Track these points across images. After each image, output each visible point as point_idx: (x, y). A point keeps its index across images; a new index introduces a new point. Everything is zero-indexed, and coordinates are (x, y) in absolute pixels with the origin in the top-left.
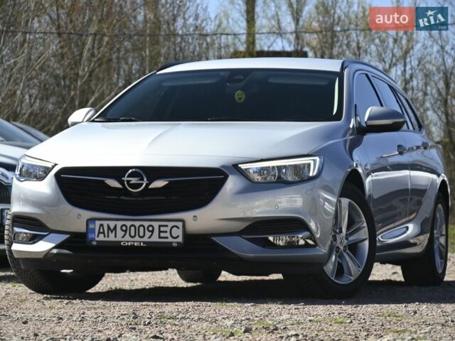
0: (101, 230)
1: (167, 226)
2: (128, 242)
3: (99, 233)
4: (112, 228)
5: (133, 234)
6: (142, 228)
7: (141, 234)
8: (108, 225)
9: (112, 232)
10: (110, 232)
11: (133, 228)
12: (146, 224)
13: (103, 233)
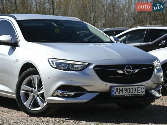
0: (117, 91)
1: (140, 88)
2: (127, 95)
3: (116, 92)
4: (121, 90)
5: (129, 92)
6: (132, 89)
7: (132, 92)
8: (120, 88)
9: (121, 91)
10: (120, 91)
11: (129, 89)
12: (133, 87)
13: (118, 92)
